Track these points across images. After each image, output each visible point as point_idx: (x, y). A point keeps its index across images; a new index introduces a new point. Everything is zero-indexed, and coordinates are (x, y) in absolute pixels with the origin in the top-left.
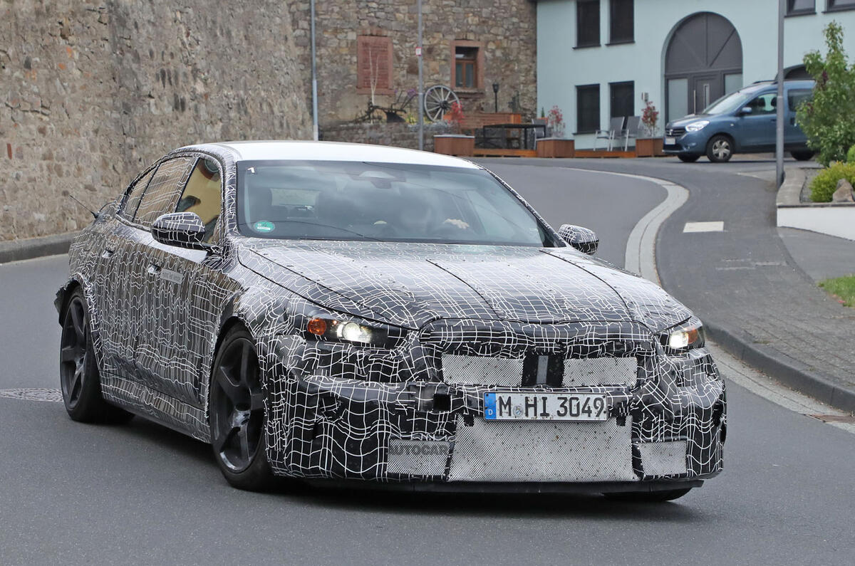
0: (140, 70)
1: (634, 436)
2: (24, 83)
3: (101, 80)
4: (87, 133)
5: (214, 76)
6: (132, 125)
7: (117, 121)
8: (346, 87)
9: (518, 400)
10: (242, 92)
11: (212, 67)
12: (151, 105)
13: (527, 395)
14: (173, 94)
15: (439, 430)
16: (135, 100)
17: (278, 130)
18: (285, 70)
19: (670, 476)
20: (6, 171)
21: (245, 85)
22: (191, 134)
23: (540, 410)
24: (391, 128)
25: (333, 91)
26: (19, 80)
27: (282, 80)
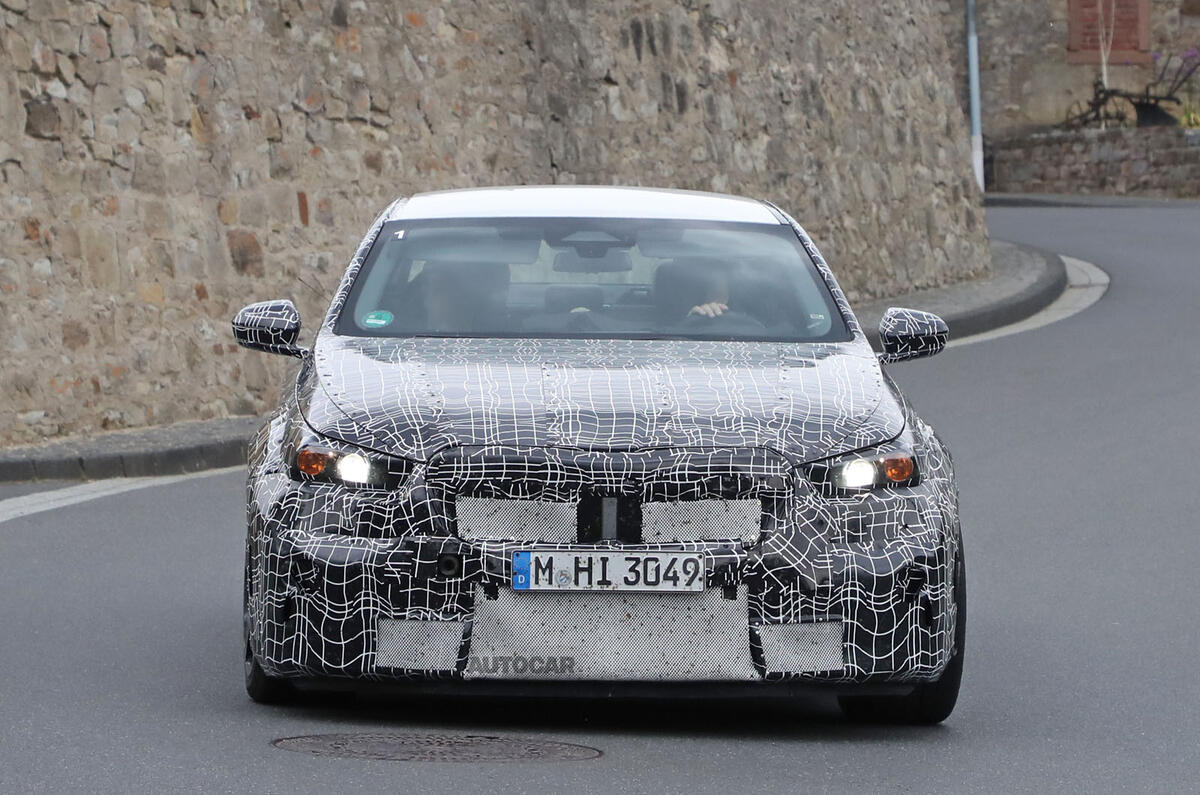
0: (585, 22)
1: (753, 615)
2: (332, 59)
3: (501, 48)
4: (471, 164)
5: (749, 33)
6: (569, 146)
7: (536, 138)
8: (1044, 49)
9: (564, 562)
10: (811, 67)
11: (745, 12)
12: (612, 100)
13: (578, 555)
14: (659, 74)
15: (449, 606)
16: (575, 89)
17: (894, 149)
18: (907, 14)
19: (812, 673)
20: (296, 253)
21: (819, 50)
22: (702, 162)
23: (597, 576)
24: (1147, 138)
25: (1014, 58)
26: (321, 52)
27: (901, 38)
